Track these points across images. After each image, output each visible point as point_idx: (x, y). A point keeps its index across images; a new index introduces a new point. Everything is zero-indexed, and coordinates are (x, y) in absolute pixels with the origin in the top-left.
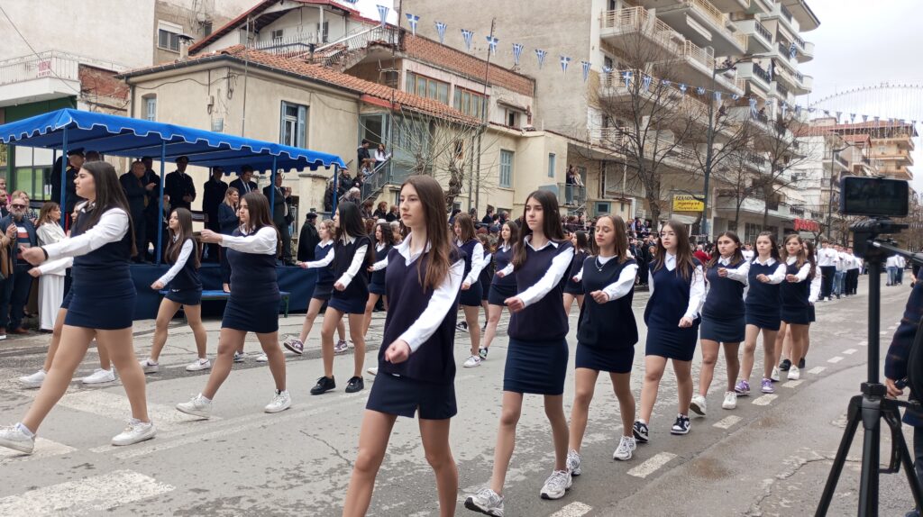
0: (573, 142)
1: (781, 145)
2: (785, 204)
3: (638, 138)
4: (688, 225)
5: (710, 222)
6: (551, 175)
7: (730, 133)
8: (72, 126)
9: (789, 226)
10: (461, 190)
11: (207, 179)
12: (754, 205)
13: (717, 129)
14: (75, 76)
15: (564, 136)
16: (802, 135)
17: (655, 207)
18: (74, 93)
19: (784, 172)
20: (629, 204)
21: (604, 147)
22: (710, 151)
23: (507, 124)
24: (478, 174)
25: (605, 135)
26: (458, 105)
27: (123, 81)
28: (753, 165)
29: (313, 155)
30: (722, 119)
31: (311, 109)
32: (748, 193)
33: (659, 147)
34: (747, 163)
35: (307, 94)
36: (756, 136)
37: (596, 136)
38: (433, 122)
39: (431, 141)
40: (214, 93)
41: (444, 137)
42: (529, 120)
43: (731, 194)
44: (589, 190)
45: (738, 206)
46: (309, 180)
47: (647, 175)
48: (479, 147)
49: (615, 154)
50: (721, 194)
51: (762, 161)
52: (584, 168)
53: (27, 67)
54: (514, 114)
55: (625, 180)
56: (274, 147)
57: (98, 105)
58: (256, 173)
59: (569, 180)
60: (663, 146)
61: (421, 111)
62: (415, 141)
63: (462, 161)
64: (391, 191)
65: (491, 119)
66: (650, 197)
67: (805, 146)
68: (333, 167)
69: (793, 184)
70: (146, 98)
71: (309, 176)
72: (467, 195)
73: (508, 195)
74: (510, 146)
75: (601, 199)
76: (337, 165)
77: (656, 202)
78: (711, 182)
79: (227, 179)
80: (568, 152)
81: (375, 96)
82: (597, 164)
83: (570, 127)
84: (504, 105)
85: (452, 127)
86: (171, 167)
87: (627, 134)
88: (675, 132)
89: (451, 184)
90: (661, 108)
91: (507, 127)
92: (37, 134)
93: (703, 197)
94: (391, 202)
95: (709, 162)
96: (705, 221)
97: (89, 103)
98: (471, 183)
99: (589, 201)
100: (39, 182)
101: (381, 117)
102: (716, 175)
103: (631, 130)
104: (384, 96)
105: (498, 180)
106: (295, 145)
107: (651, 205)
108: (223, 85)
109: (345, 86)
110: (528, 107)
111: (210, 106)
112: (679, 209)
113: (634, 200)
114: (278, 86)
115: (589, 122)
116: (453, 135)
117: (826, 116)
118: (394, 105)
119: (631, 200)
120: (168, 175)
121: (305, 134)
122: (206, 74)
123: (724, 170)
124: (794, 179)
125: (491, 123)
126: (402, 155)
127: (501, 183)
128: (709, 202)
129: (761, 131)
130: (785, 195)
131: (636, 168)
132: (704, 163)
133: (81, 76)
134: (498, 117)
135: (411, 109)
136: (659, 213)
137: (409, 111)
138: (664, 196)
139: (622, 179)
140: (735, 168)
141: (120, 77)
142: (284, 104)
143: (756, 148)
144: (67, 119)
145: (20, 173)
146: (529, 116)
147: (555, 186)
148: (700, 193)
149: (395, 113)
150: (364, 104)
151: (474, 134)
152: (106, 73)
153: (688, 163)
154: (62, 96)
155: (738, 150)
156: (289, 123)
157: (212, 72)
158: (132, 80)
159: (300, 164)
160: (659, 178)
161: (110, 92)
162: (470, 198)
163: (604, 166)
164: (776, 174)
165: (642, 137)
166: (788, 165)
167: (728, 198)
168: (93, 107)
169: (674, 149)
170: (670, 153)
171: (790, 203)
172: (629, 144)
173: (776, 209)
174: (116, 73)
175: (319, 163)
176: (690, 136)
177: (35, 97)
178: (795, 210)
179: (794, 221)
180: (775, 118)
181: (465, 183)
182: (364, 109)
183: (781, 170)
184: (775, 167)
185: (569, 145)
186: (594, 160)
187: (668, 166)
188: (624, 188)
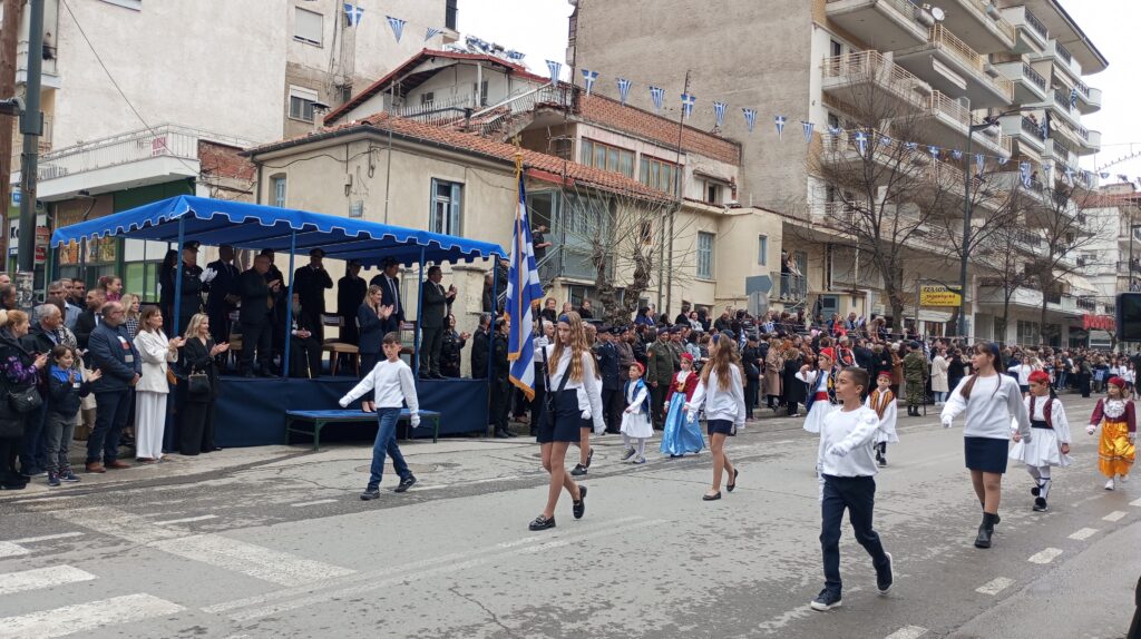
0: (789, 221)
1: (1062, 220)
2: (1069, 296)
3: (873, 215)
4: (941, 324)
5: (970, 319)
6: (762, 262)
7: (995, 207)
8: (190, 215)
9: (1075, 324)
10: (649, 283)
11: (343, 274)
12: (1027, 297)
13: (976, 202)
14: (194, 154)
15: (779, 214)
16: (1088, 207)
17: (896, 301)
18: (192, 174)
19: (1067, 255)
20: (863, 298)
21: (829, 226)
22: (968, 229)
23: (707, 200)
24: (670, 264)
25: (830, 211)
26: (645, 178)
27: (248, 159)
28: (1025, 246)
29: (468, 244)
30: (983, 187)
31: (467, 188)
32: (1017, 282)
33: (898, 225)
34: (1017, 243)
35: (462, 169)
36: (1028, 209)
37: (818, 213)
38: (614, 201)
39: (612, 224)
40: (352, 171)
41: (628, 218)
42: (734, 195)
43: (997, 284)
44: (811, 280)
45: (1007, 299)
46: (464, 274)
47: (885, 261)
48: (671, 229)
49: (843, 235)
50: (984, 284)
51: (1037, 241)
52: (804, 253)
53: (140, 143)
54: (714, 187)
55: (857, 267)
56: (422, 234)
57: (219, 187)
58: (402, 266)
59: (785, 269)
60: (905, 224)
61: (599, 187)
62: (592, 224)
63: (650, 247)
64: (563, 285)
65: (686, 195)
66: (890, 289)
67: (1094, 220)
68: (492, 258)
69: (1079, 270)
70: (275, 179)
71: (464, 269)
72: (657, 289)
73: (708, 288)
74: (709, 227)
75: (826, 291)
76: (496, 256)
77: (898, 295)
78: (969, 268)
79: (368, 274)
80: (784, 233)
81: (543, 170)
82: (820, 248)
83: (785, 202)
84: (701, 176)
85: (637, 207)
86: (303, 261)
87: (858, 209)
88: (920, 205)
89: (637, 276)
90: (903, 176)
91: (706, 204)
92: (147, 225)
93: (960, 288)
94: (563, 299)
95: (966, 243)
96: (962, 317)
97: (210, 186)
98: (661, 275)
99: (811, 294)
100: (152, 278)
101: (549, 196)
102: (976, 259)
103: (865, 205)
104: (554, 169)
105: (696, 270)
106: (448, 233)
107: (891, 299)
108: (363, 162)
109: (507, 158)
110: (733, 178)
111: (348, 186)
112: (927, 304)
113: (869, 292)
114: (428, 161)
115: (810, 196)
116: (638, 216)
117: (1121, 181)
118: (566, 180)
119: (865, 293)
120: (298, 270)
121: (460, 218)
122: (343, 149)
123: (987, 253)
124: (1081, 263)
125: (686, 199)
126: (574, 241)
127: (699, 272)
128: (968, 294)
129: (1036, 202)
130: (1069, 284)
131: (871, 253)
132: (959, 244)
133: (200, 153)
134: (695, 192)
135: (587, 184)
136: (902, 310)
137: (583, 187)
138: (908, 287)
139: (853, 265)
140: (1001, 251)
141: (245, 154)
142: (434, 182)
143: (1030, 224)
144: (185, 207)
145: (130, 267)
146: (734, 190)
147: (766, 277)
148: (955, 283)
149: (567, 190)
150: (531, 180)
151: (664, 214)
152: (228, 150)
153: (940, 246)
154: (178, 179)
155: (1005, 227)
156: (440, 205)
157: (350, 147)
158: (259, 157)
159: (453, 255)
160: (901, 263)
161: (233, 174)
162: (660, 292)
163: (829, 251)
164: (1056, 257)
165: (878, 213)
166: (1072, 245)
167: (993, 289)
168: (214, 190)
169: (920, 228)
170: (916, 233)
171: (1077, 294)
172: (862, 222)
173: (1058, 302)
174: (240, 149)
175: (476, 254)
176: (940, 210)
177: (149, 179)
178: (1082, 303)
179: (1082, 317)
180: (1052, 185)
181: (654, 275)
182: (530, 186)
183: (1063, 252)
184: (1053, 247)
185: (785, 224)
186: (816, 242)
187: (913, 250)
188: (856, 277)
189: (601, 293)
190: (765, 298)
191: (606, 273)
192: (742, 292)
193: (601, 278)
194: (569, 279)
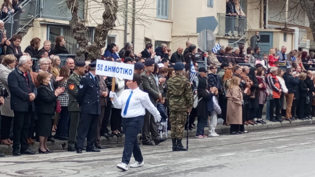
6: (210, 5)
10: (116, 23)
20: (292, 34)
24: (134, 7)
55: (287, 9)
59: (230, 10)
64: (42, 25)
66: (313, 26)
72: (123, 28)
73: (166, 27)
75: (263, 29)
89: (105, 16)
98: (126, 16)
99: (250, 31)
105: (156, 11)
113: (297, 29)
119: (293, 30)
127: (158, 13)
139: (284, 7)
147: (213, 17)
162: (125, 31)
181: (120, 16)
188: (286, 17)
189: (74, 31)
190: (212, 35)
191: (79, 14)
192: (193, 30)
193: (75, 18)
194: (47, 20)
